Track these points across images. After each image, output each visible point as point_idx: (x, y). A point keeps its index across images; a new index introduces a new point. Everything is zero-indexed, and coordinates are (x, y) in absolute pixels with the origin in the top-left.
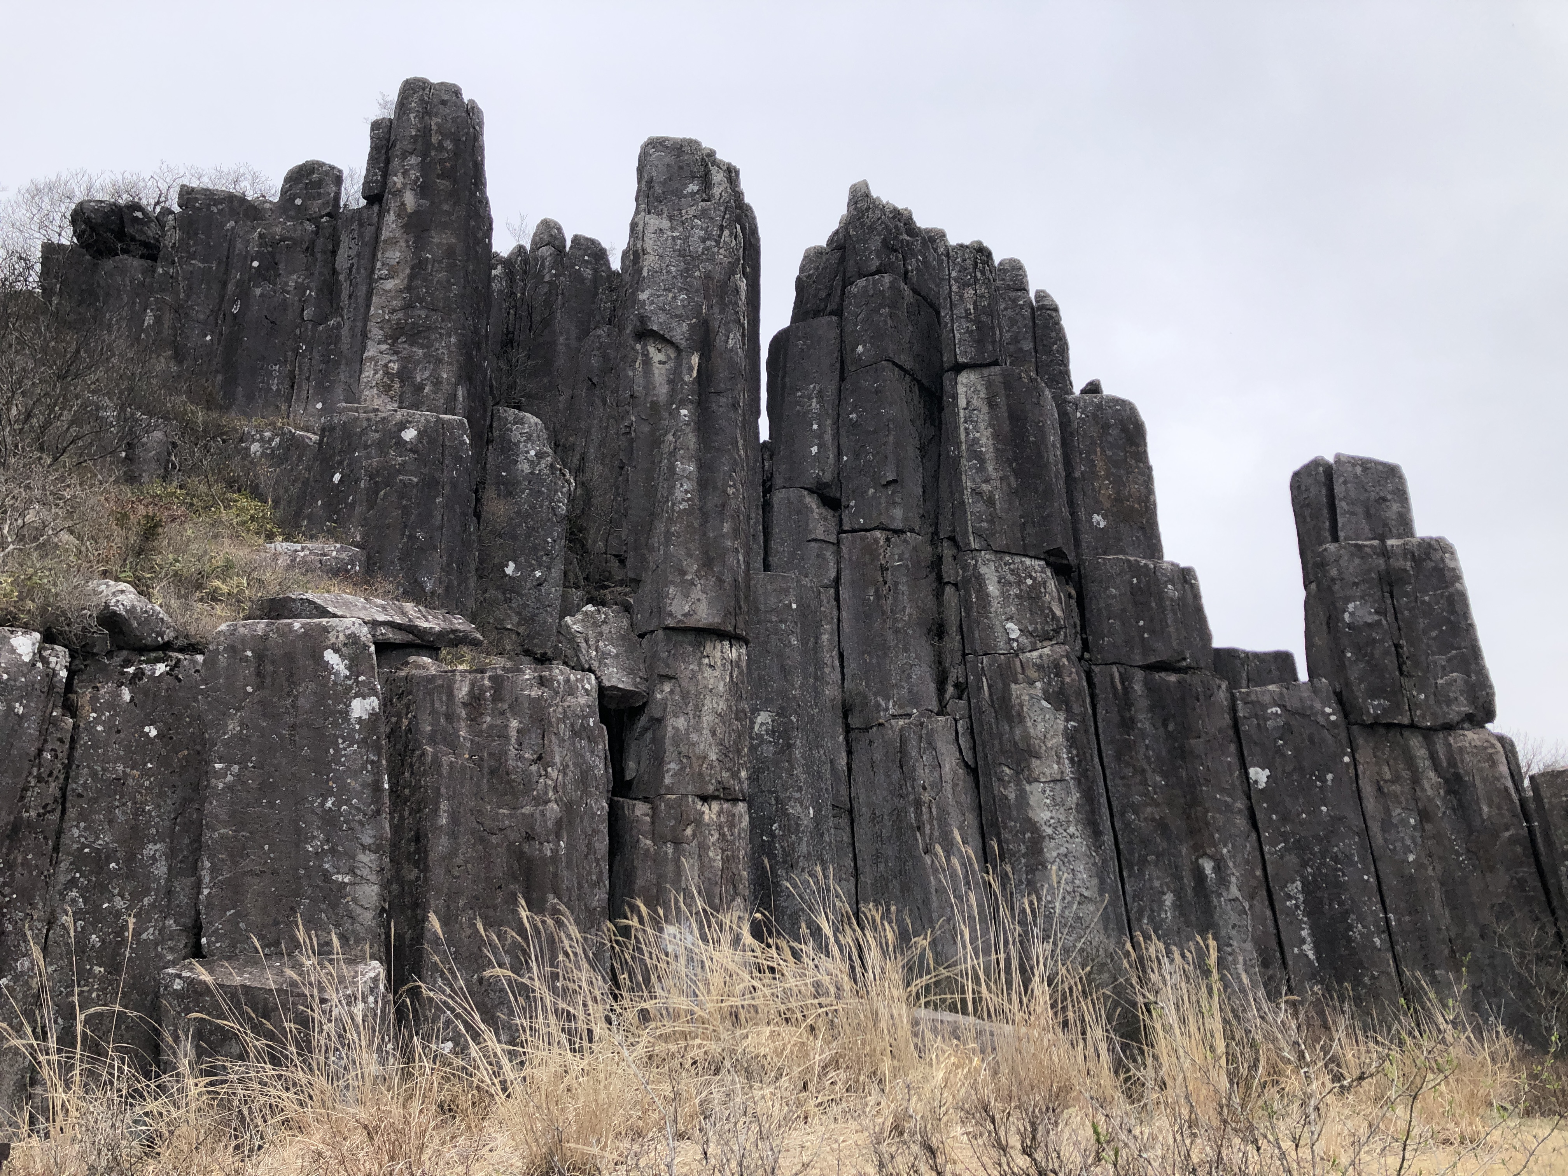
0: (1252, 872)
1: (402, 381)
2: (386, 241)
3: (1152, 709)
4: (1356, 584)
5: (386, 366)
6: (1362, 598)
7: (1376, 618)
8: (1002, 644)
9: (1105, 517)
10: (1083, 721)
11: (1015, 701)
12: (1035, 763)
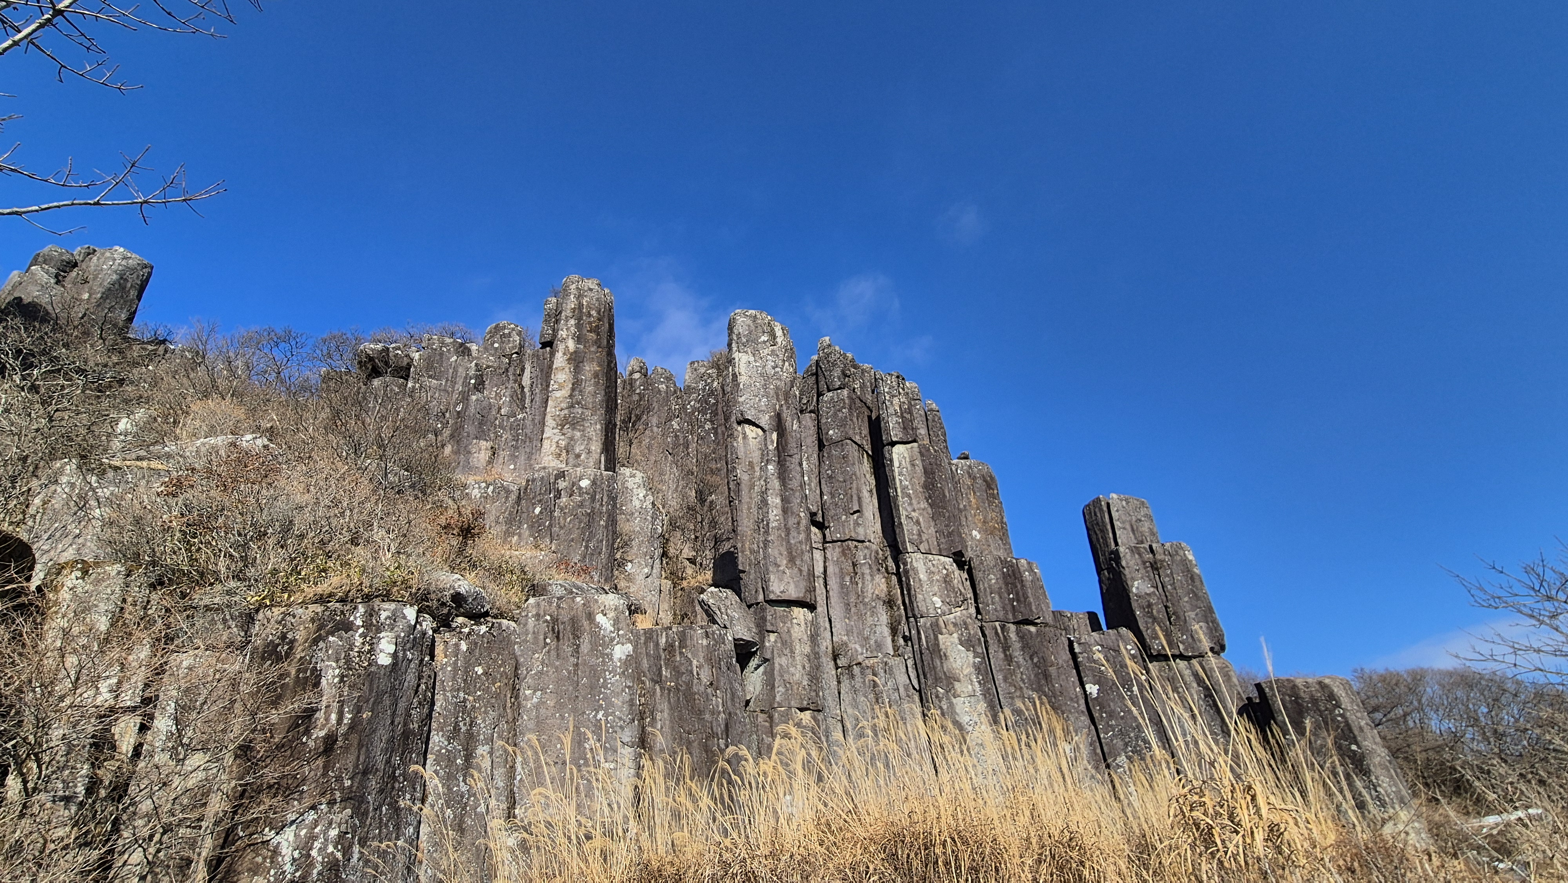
0: (1094, 750)
1: (567, 452)
2: (556, 368)
3: (1023, 649)
4: (1138, 570)
5: (557, 442)
6: (1142, 578)
7: (1152, 590)
8: (931, 611)
9: (980, 533)
10: (984, 658)
11: (942, 646)
12: (957, 685)
